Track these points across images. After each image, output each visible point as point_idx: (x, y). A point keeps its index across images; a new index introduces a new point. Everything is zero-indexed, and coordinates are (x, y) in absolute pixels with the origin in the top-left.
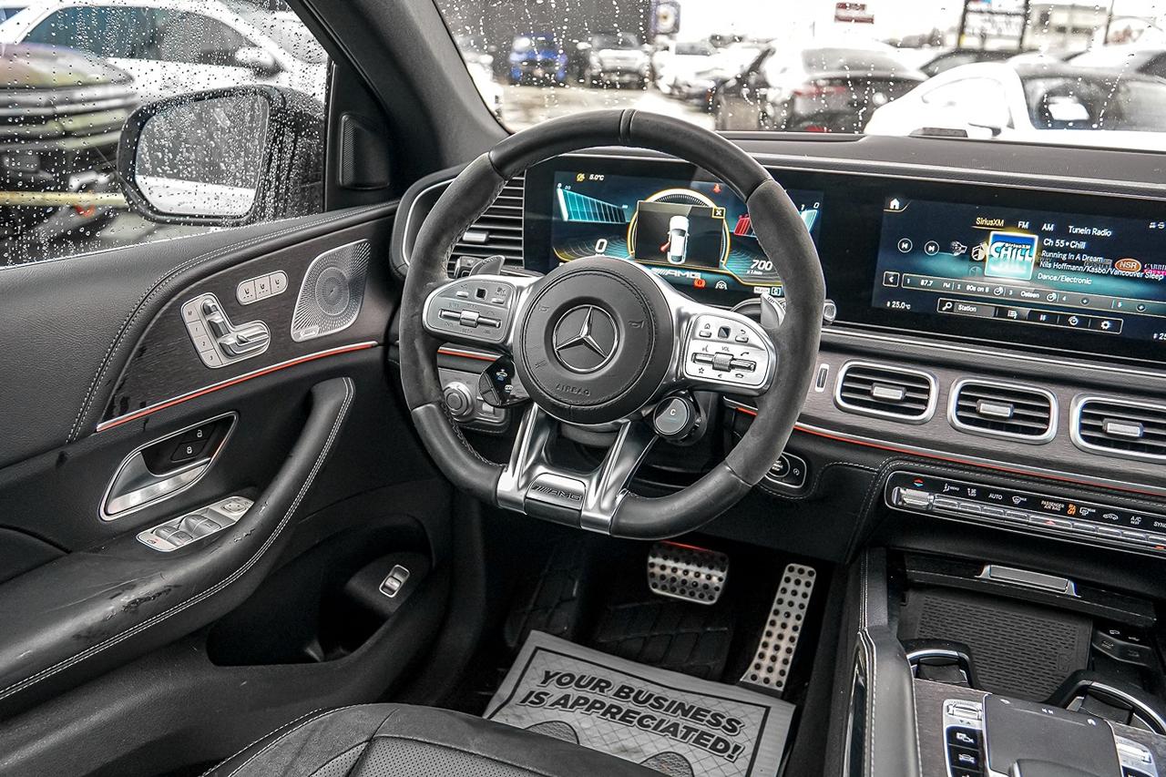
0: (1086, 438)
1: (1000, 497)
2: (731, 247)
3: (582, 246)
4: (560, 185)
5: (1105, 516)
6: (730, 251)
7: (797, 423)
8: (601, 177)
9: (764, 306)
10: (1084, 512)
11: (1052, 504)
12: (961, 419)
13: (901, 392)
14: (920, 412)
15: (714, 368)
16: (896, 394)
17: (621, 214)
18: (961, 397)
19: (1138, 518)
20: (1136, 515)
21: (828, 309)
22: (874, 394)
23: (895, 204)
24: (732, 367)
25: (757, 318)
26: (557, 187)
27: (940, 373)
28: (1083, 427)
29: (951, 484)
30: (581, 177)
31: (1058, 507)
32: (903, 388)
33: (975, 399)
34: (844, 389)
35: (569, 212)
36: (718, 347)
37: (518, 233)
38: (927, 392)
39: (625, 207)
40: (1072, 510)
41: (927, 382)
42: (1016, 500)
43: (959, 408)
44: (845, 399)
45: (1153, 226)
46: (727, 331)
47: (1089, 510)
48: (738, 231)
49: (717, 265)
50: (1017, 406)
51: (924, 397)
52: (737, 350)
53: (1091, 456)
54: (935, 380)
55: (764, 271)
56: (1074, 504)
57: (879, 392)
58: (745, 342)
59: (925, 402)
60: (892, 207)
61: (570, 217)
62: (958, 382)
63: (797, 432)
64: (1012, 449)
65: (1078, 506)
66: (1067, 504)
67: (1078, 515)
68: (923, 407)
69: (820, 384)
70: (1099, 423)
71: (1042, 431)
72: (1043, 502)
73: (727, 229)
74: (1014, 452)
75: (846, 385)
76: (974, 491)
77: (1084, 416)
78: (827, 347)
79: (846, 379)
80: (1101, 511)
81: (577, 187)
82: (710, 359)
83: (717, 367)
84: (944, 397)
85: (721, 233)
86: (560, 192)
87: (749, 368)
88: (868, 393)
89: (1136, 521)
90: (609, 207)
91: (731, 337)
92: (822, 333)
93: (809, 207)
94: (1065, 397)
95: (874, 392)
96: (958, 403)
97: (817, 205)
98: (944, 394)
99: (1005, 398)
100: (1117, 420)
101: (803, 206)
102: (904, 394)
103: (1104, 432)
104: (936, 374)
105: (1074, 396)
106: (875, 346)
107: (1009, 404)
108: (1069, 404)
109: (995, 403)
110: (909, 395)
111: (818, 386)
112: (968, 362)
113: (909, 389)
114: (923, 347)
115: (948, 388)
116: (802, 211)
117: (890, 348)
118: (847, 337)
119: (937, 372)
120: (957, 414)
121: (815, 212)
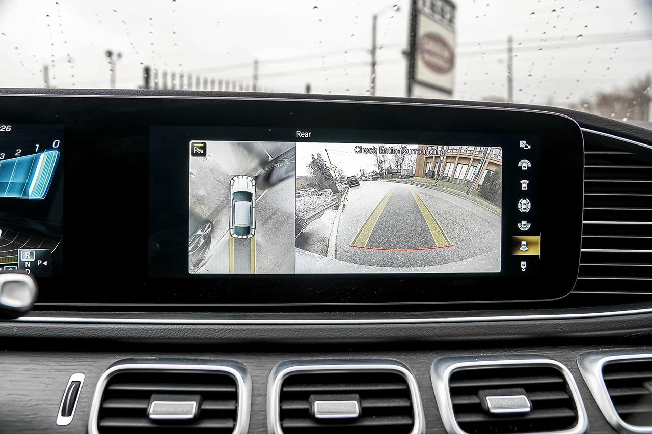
0: (464, 426)
13: (194, 403)
16: (186, 410)
18: (284, 397)
22: (152, 416)
27: (248, 362)
28: (458, 410)
32: (198, 397)
33: (304, 397)
34: (103, 414)
38: (234, 397)
41: (230, 380)
43: (284, 414)
50: (365, 396)
51: (230, 406)
54: (243, 374)
59: (232, 415)
62: (276, 373)
68: (230, 424)
69: (67, 410)
75: (108, 405)
77: (455, 393)
79: (108, 395)
84: (260, 399)
88: (142, 414)
93: (46, 146)
94: (422, 369)
95: (151, 411)
96: (280, 407)
97: (57, 143)
98: (260, 395)
99: (346, 386)
100: (495, 390)
101: (38, 146)
102: (200, 405)
103: (486, 412)
104: (245, 364)
105: (431, 364)
106: (154, 334)
107: (353, 395)
108: (428, 376)
109: (334, 396)
110: (207, 406)
111: (63, 415)
112: (287, 339)
113: (206, 397)
114: (221, 327)
115: (263, 383)
116: (36, 153)
117: (177, 335)
118: (112, 326)
119: (246, 360)
120: (281, 426)
121: (55, 153)
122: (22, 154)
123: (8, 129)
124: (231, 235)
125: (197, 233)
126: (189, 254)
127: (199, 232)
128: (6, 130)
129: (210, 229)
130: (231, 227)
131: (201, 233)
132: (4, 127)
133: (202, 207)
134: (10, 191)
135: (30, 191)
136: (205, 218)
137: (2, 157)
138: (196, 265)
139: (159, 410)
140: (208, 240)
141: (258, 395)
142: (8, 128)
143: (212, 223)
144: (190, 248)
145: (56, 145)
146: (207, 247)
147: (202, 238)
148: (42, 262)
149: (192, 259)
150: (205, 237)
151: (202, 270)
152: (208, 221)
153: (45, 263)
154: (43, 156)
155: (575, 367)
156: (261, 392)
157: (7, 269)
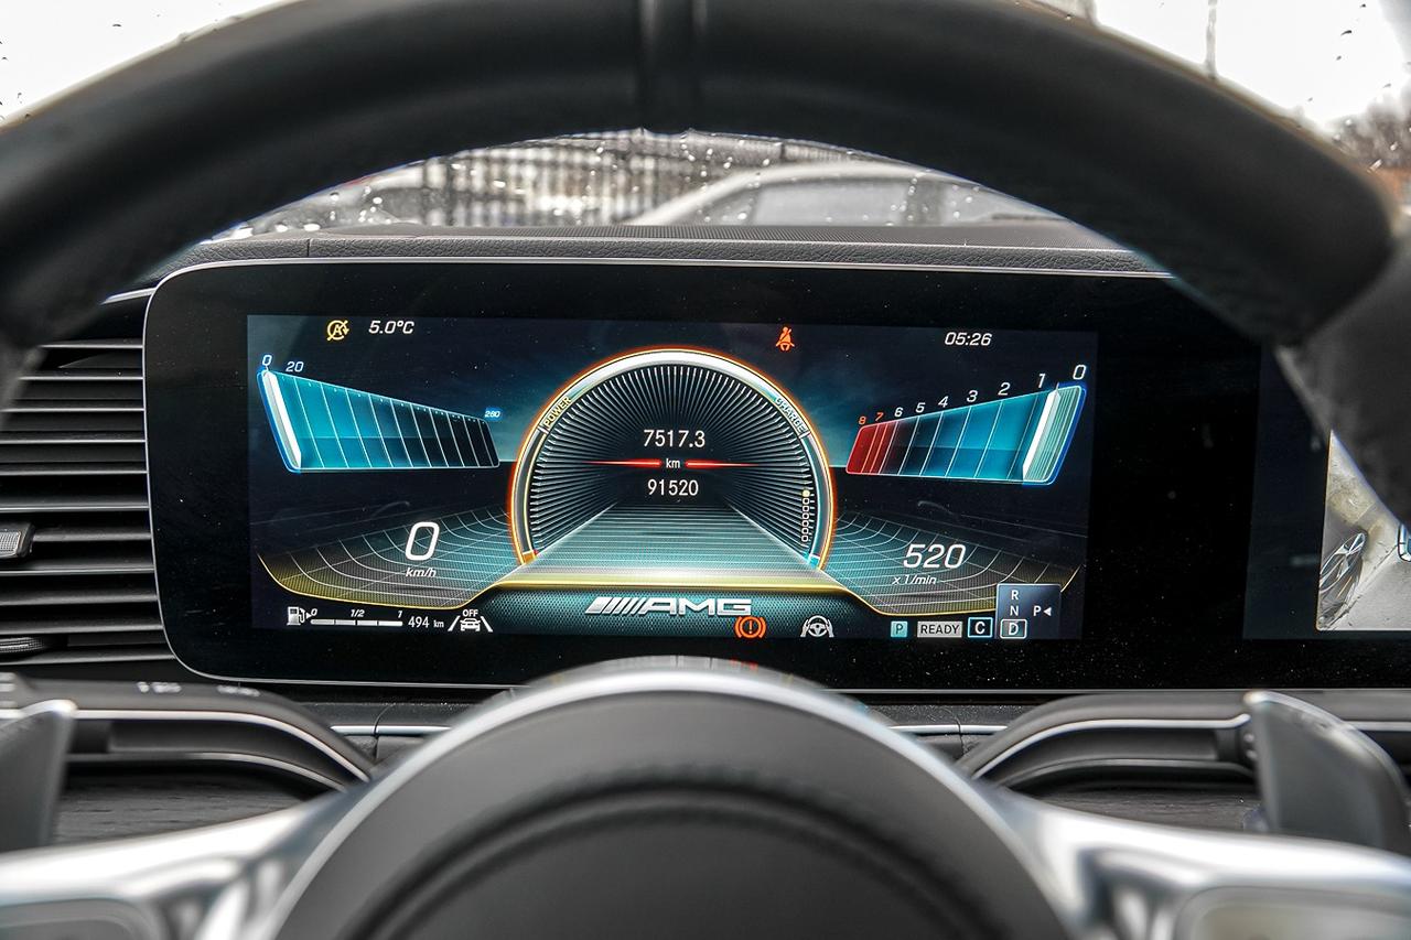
2: (838, 513)
3: (358, 547)
4: (267, 359)
6: (838, 525)
8: (405, 326)
17: (480, 439)
26: (259, 367)
30: (338, 329)
35: (305, 443)
37: (136, 520)
39: (493, 414)
48: (857, 461)
55: (942, 574)
61: (307, 459)
73: (827, 459)
81: (324, 363)
86: (270, 382)
90: (440, 420)
93: (1060, 377)
97: (1080, 370)
101: (1043, 375)
116: (1039, 390)
121: (1076, 391)
122: (1011, 393)
123: (985, 341)
124: (1400, 556)
125: (1337, 553)
126: (1320, 592)
127: (1341, 550)
128: (983, 344)
129: (1361, 545)
130: (1402, 540)
131: (1345, 552)
132: (977, 337)
133: (1351, 501)
134: (985, 468)
135: (1026, 467)
136: (1354, 521)
137: (972, 398)
138: (1330, 614)
140: (1356, 565)
142: (986, 339)
143: (1366, 532)
144: (1322, 582)
145: (1079, 375)
146: (1353, 581)
147: (1346, 562)
148: (1043, 610)
149: (1324, 603)
150: (1351, 559)
151: (1340, 624)
152: (1358, 529)
153: (1048, 611)
154: (1053, 399)
157: (974, 623)
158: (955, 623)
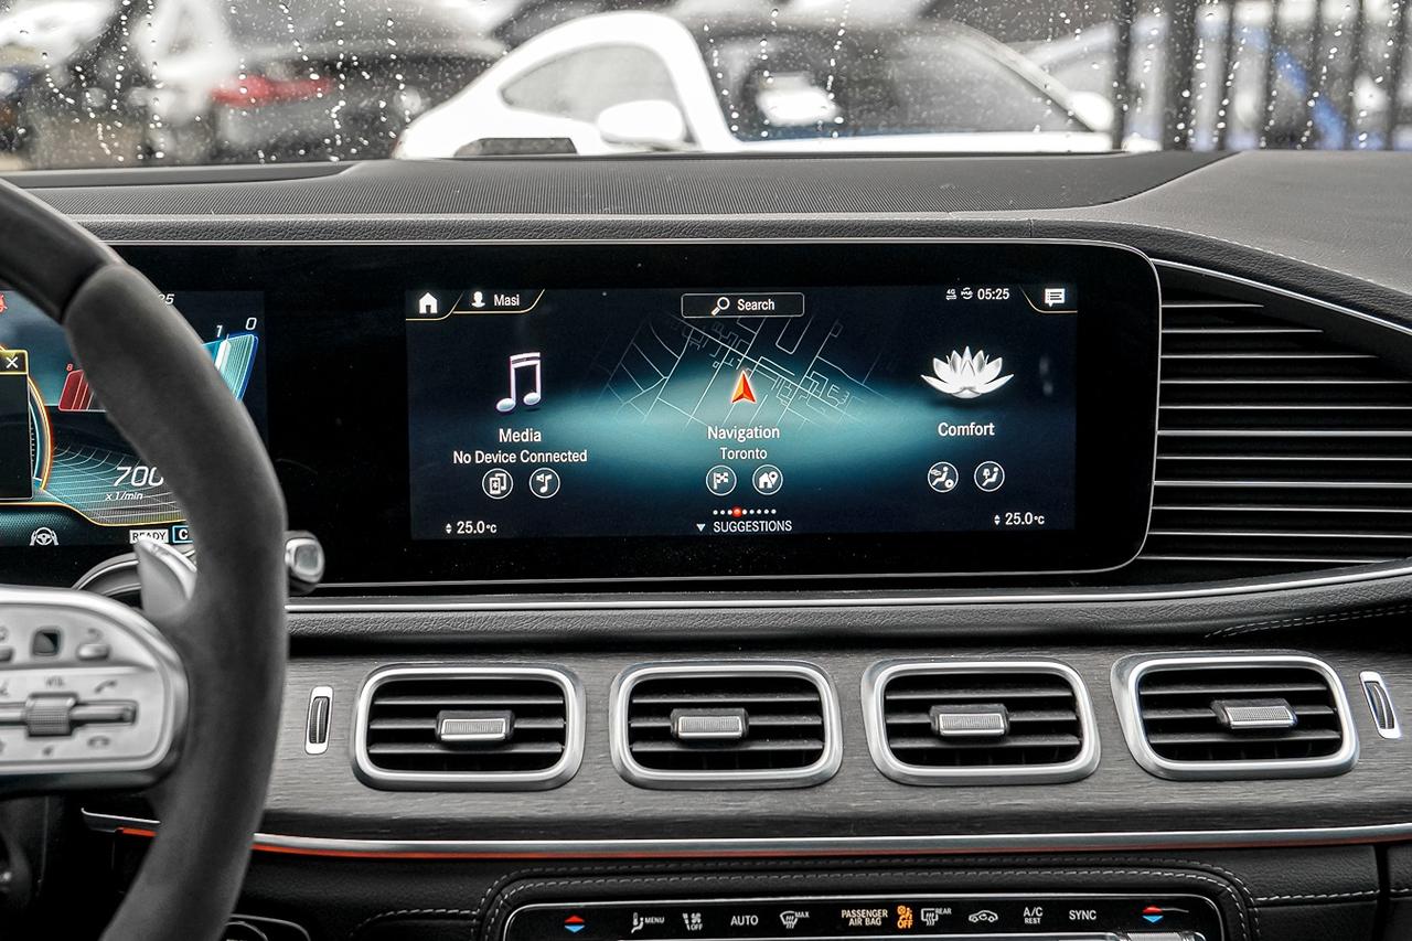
0: (902, 755)
1: (753, 920)
2: (54, 443)
5: (973, 918)
6: (54, 453)
7: (260, 837)
9: (147, 569)
10: (930, 918)
11: (862, 913)
12: (643, 759)
13: (503, 721)
14: (553, 759)
15: (32, 735)
16: (493, 728)
18: (634, 711)
19: (1036, 910)
20: (1032, 904)
21: (299, 553)
22: (445, 737)
23: (428, 302)
24: (76, 724)
25: (133, 600)
27: (582, 665)
28: (893, 732)
29: (645, 912)
31: (876, 917)
32: (508, 713)
33: (664, 711)
34: (373, 737)
36: (37, 680)
38: (560, 711)
40: (905, 917)
41: (554, 689)
42: (789, 921)
43: (634, 736)
44: (379, 761)
45: (951, 295)
46: (53, 638)
47: (939, 911)
48: (67, 401)
49: (28, 493)
50: (753, 710)
51: (557, 724)
52: (83, 681)
53: (921, 792)
54: (572, 680)
55: (146, 490)
56: (906, 903)
57: (455, 729)
58: (103, 658)
59: (559, 736)
60: (423, 310)
62: (621, 679)
63: (262, 858)
64: (758, 805)
65: (916, 906)
66: (891, 906)
67: (919, 927)
68: (556, 748)
69: (317, 735)
70: (922, 719)
71: (814, 756)
72: (845, 913)
73: (42, 399)
74: (765, 811)
75: (378, 726)
76: (696, 918)
77: (890, 708)
78: (310, 647)
79: (376, 713)
80: (962, 909)
82: (15, 714)
83: (37, 729)
84: (598, 717)
85: (26, 415)
87: (120, 719)
88: (430, 737)
89: (1032, 916)
91: (66, 651)
92: (295, 615)
93: (234, 328)
94: (848, 677)
95: (443, 731)
96: (629, 725)
97: (252, 322)
98: (598, 711)
99: (727, 697)
100: (957, 706)
101: (220, 327)
102: (512, 725)
103: (936, 735)
104: (574, 669)
105: (865, 668)
106: (432, 627)
107: (737, 710)
108: (857, 686)
109: (708, 711)
110: (522, 724)
111: (313, 740)
112: (638, 630)
113: (520, 712)
114: (537, 613)
115: (603, 695)
116: (217, 339)
117: (467, 627)
118: (365, 616)
119: (577, 664)
120: (631, 749)
121: (250, 338)
128: (166, 302)
139: (454, 729)
141: (596, 712)
142: (169, 299)
145: (250, 326)
154: (225, 346)
155: (1106, 677)
156: (600, 707)
157: (177, 530)
158: (162, 531)
